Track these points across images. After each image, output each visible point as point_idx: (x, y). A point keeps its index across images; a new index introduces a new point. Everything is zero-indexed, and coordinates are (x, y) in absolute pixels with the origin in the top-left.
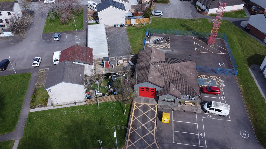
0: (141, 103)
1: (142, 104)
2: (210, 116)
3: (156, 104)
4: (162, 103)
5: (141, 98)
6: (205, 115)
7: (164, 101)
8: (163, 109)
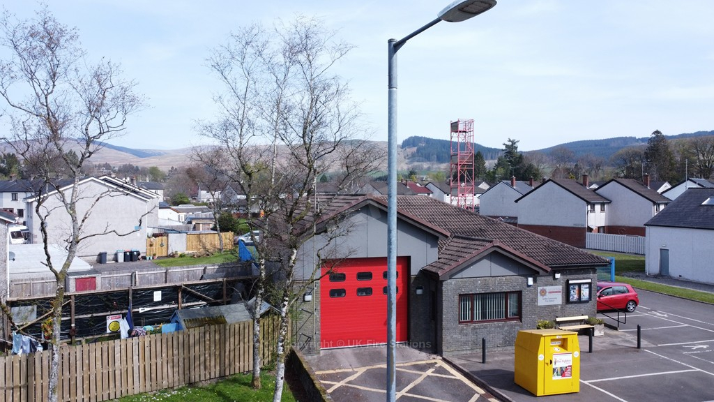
0: (351, 370)
2: (702, 346)
3: (429, 359)
4: (464, 339)
5: (332, 353)
6: (680, 347)
7: (472, 321)
8: (484, 362)
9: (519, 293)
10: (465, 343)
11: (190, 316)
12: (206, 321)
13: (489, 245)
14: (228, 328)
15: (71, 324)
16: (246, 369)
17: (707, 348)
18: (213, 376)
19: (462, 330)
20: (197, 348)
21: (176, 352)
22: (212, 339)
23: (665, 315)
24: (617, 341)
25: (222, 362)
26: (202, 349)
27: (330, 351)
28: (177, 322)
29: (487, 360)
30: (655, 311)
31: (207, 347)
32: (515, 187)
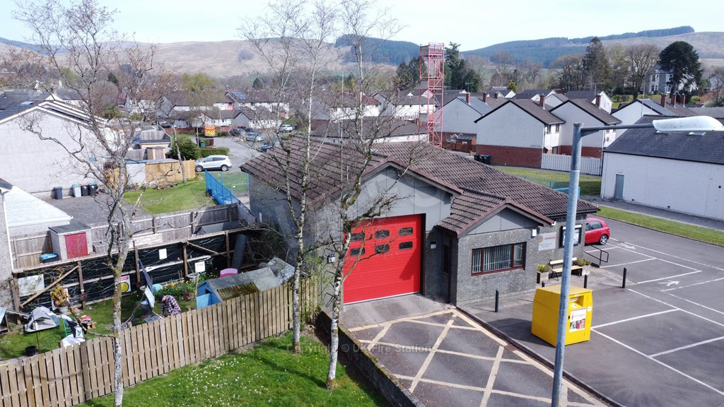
0: (376, 326)
1: (381, 325)
2: (674, 282)
3: (444, 309)
4: (475, 289)
5: (353, 308)
6: (655, 284)
7: (481, 273)
8: (496, 311)
9: (524, 244)
10: (476, 293)
11: (221, 285)
12: (239, 290)
13: (501, 203)
14: (261, 295)
15: (80, 290)
16: (279, 332)
17: (679, 285)
18: (250, 341)
19: (474, 281)
20: (235, 317)
21: (215, 324)
22: (248, 308)
23: (633, 248)
24: (602, 280)
25: (257, 327)
26: (239, 318)
27: (351, 306)
28: (207, 292)
29: (499, 308)
30: (623, 242)
31: (243, 316)
32: (469, 104)
